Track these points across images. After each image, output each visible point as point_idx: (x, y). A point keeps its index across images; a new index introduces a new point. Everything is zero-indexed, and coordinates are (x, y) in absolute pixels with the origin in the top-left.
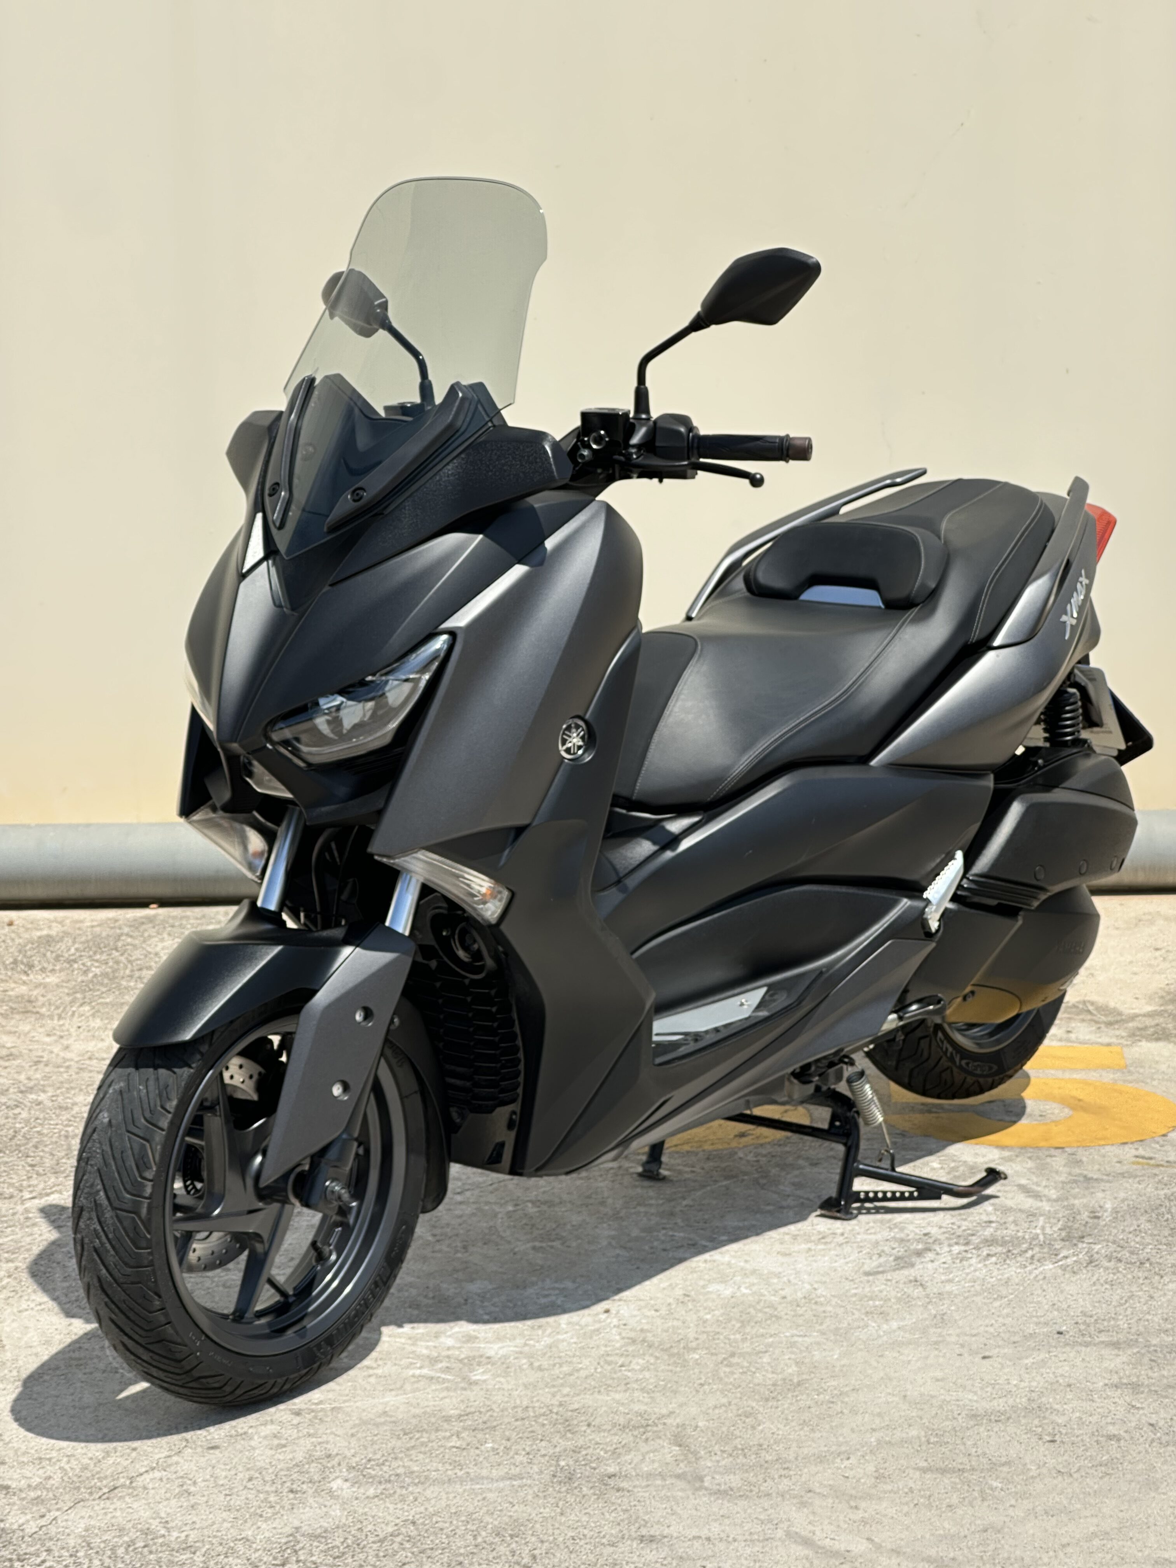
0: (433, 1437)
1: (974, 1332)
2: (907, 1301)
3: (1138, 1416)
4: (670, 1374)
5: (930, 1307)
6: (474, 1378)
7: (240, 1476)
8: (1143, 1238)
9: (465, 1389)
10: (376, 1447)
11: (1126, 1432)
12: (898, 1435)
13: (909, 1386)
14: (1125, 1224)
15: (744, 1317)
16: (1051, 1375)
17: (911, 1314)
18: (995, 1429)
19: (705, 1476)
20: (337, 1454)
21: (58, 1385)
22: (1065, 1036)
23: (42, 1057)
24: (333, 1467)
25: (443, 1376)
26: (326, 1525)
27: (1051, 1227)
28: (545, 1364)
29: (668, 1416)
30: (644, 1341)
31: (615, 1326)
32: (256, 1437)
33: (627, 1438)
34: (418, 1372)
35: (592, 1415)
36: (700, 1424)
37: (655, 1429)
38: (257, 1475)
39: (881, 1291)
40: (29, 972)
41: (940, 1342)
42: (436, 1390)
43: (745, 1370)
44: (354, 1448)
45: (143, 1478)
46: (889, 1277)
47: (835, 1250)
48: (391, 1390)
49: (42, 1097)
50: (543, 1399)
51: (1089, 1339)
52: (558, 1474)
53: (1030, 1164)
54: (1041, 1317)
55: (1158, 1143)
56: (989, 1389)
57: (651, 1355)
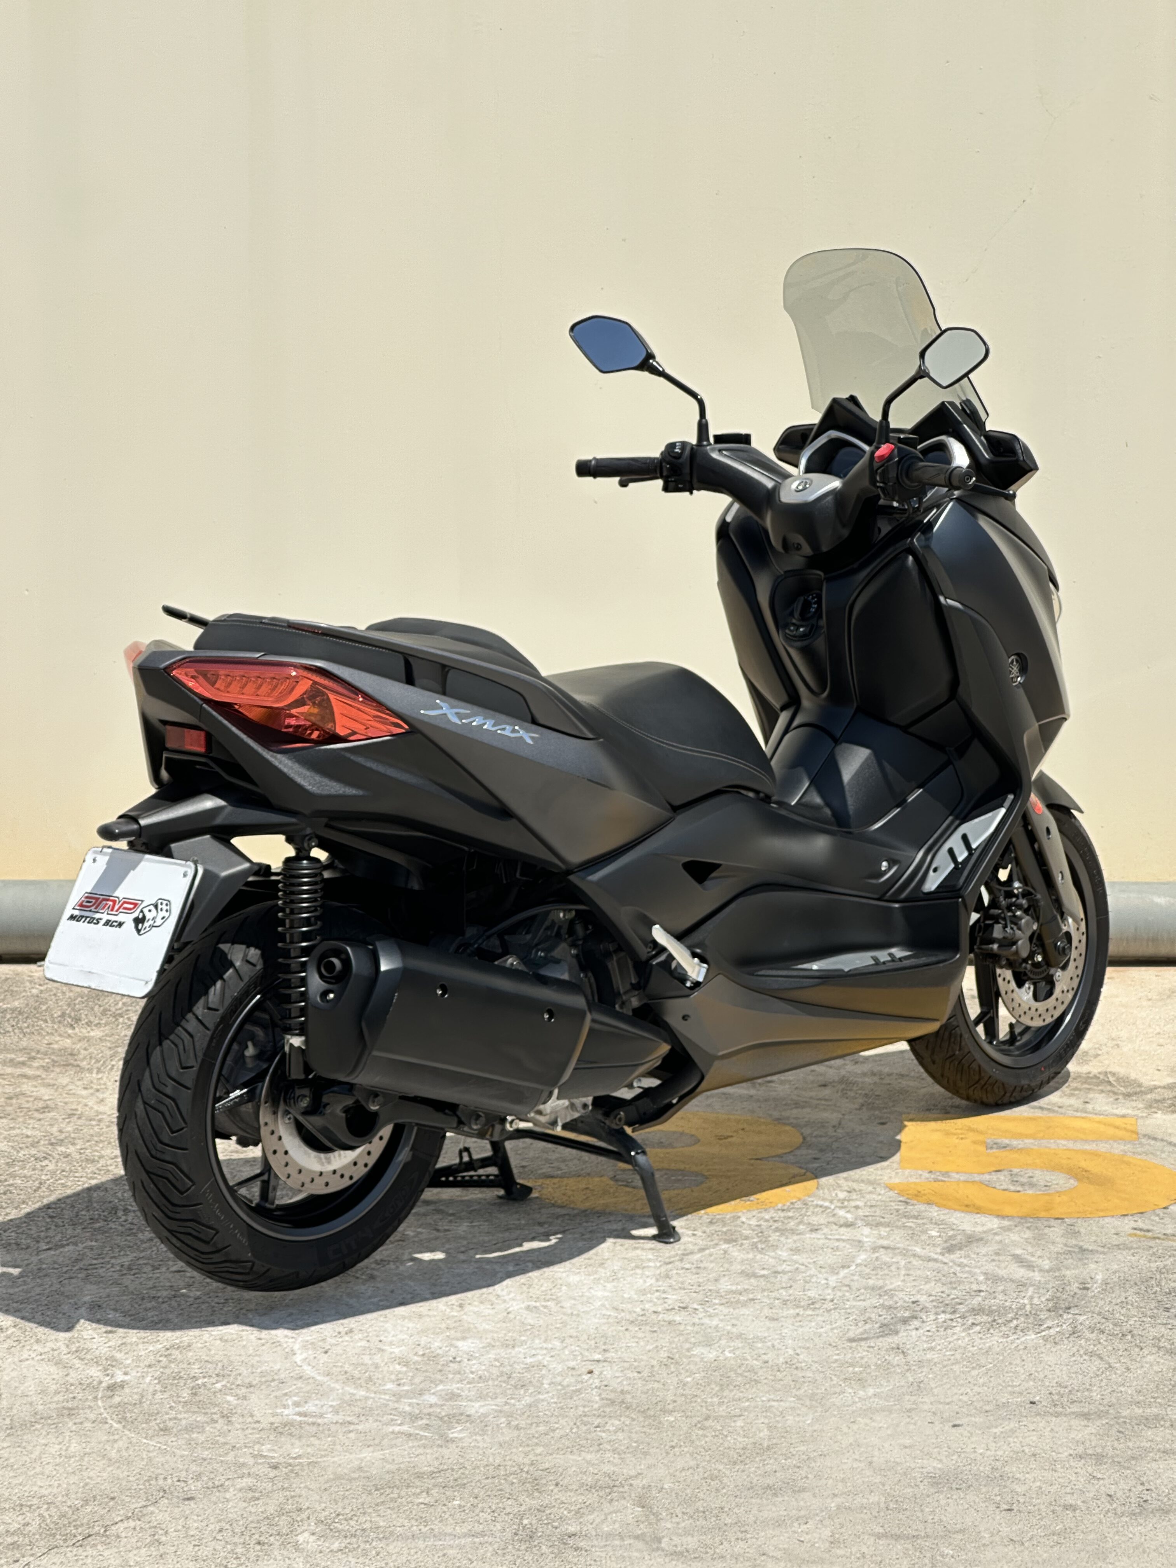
0: (403, 1493)
1: (947, 1400)
2: (886, 1368)
3: (1097, 1486)
4: (642, 1435)
5: (908, 1374)
6: (451, 1436)
7: (212, 1527)
8: (1129, 1309)
9: (441, 1446)
10: (347, 1502)
11: (1083, 1502)
12: (859, 1500)
13: (876, 1453)
14: (1113, 1296)
15: (725, 1380)
16: (1018, 1445)
17: (888, 1381)
18: (955, 1497)
19: (663, 1537)
20: (308, 1508)
21: (48, 1434)
22: (1081, 1106)
23: (76, 1110)
24: (301, 1521)
25: (422, 1433)
27: (1039, 1297)
28: (523, 1424)
29: (636, 1477)
30: (623, 1402)
31: (596, 1387)
32: (231, 1490)
33: (592, 1498)
34: (397, 1429)
35: (561, 1475)
36: (666, 1486)
37: (621, 1489)
38: (228, 1526)
39: (862, 1358)
40: (76, 1025)
41: (913, 1409)
42: (413, 1447)
43: (717, 1433)
44: (325, 1503)
45: (117, 1526)
46: (872, 1345)
47: (822, 1315)
48: (369, 1446)
49: (71, 1149)
50: (515, 1458)
51: (1061, 1410)
52: (520, 1532)
53: (1028, 1234)
54: (1016, 1386)
55: (1158, 1215)
56: (955, 1457)
57: (628, 1417)
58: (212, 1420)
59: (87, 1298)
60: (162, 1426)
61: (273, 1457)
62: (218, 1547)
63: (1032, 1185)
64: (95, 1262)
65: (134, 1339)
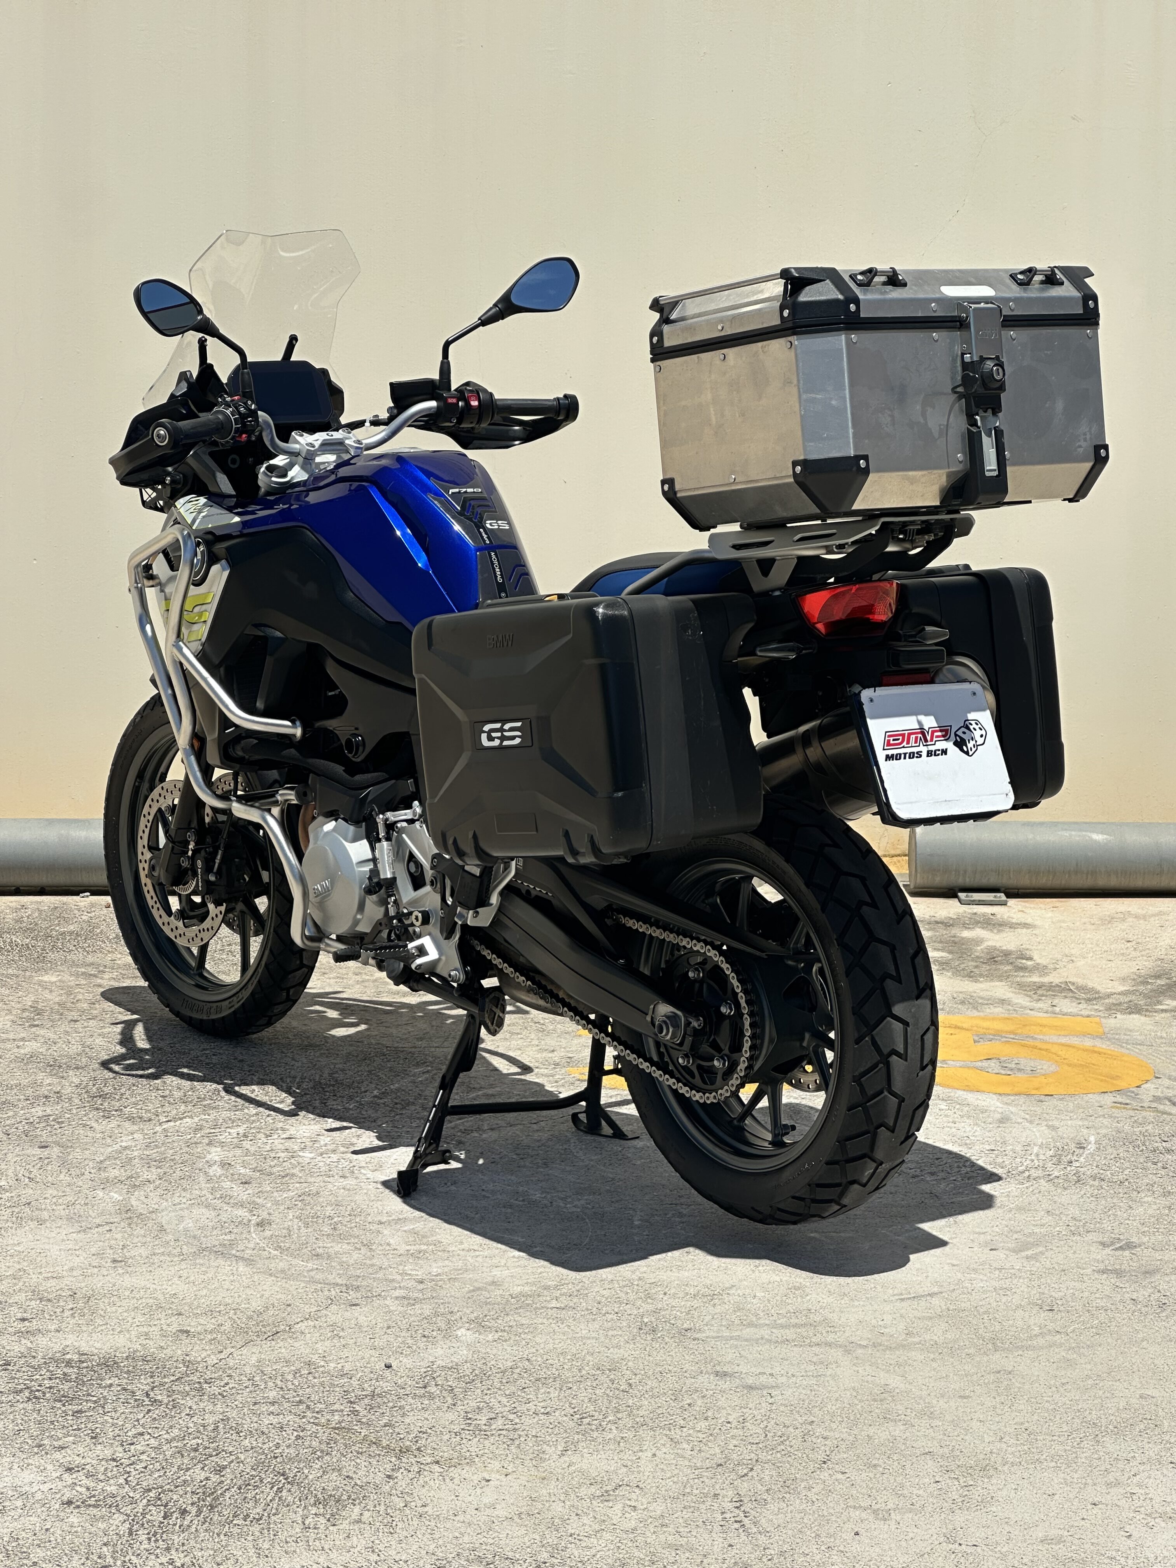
0: (536, 1300)
1: (982, 1231)
3: (1121, 1293)
7: (379, 1325)
8: (1122, 1163)
10: (490, 1306)
11: (1112, 1304)
14: (1107, 1153)
18: (1003, 1301)
20: (458, 1311)
22: (1050, 1009)
23: (156, 1013)
24: (456, 1320)
26: (455, 1360)
27: (1044, 1154)
32: (389, 1298)
33: (698, 1303)
35: (667, 1287)
36: (757, 1294)
37: (721, 1297)
38: (394, 1325)
42: (534, 1267)
44: (472, 1307)
45: (299, 1325)
48: (497, 1266)
52: (644, 1328)
53: (1024, 1107)
54: (1038, 1220)
55: (1134, 1092)
58: (356, 1248)
59: (217, 1158)
60: (313, 1252)
61: (417, 1275)
62: (389, 1339)
63: (1019, 1070)
64: (213, 1131)
65: (269, 1189)
